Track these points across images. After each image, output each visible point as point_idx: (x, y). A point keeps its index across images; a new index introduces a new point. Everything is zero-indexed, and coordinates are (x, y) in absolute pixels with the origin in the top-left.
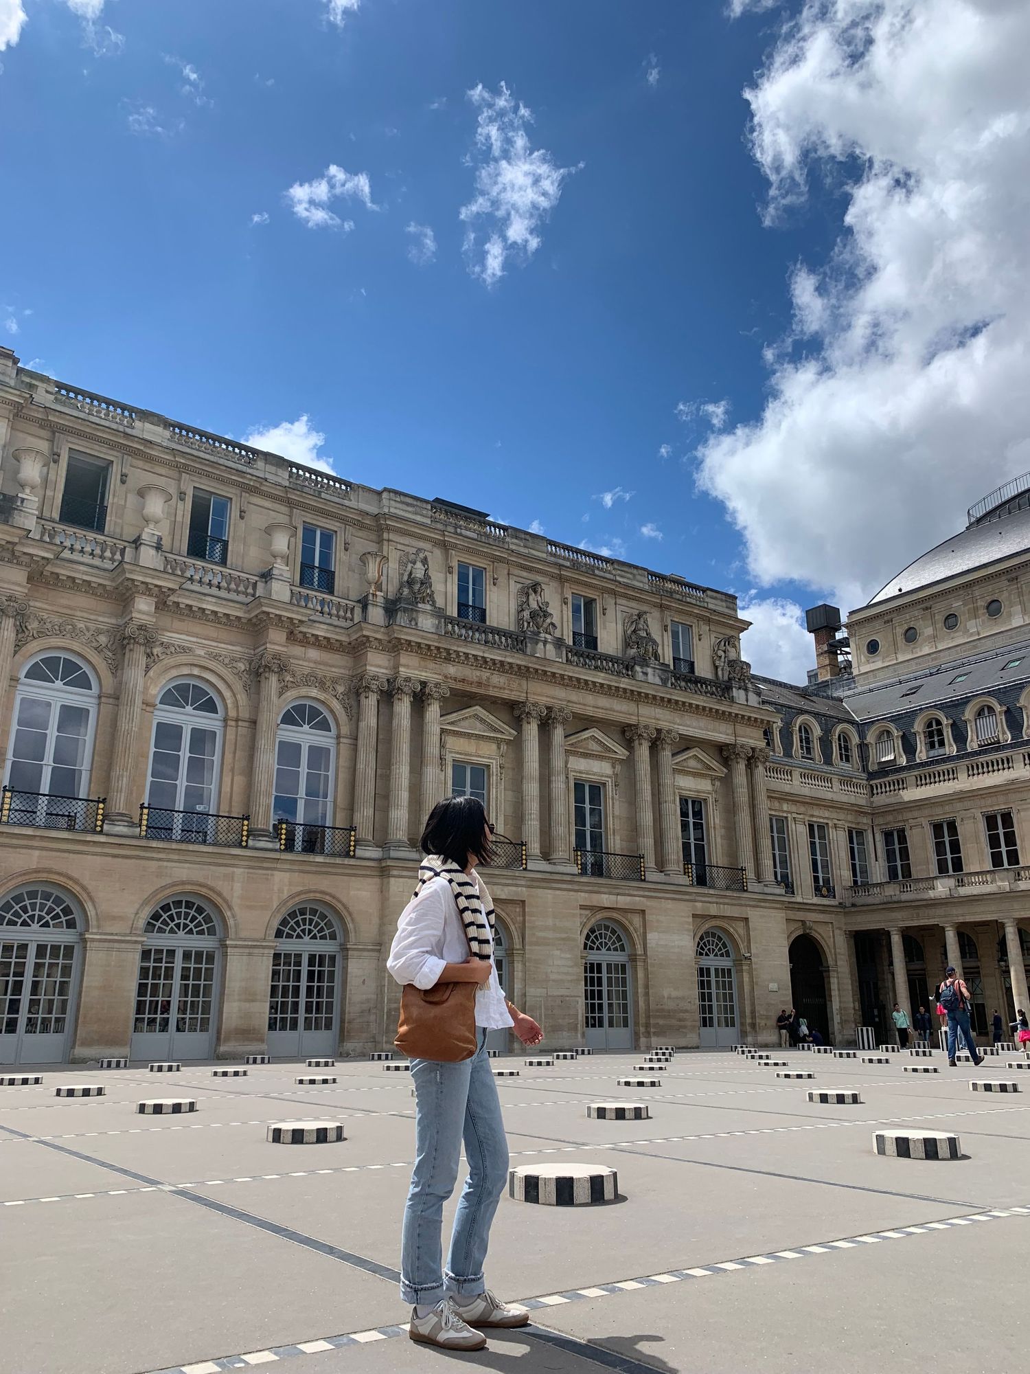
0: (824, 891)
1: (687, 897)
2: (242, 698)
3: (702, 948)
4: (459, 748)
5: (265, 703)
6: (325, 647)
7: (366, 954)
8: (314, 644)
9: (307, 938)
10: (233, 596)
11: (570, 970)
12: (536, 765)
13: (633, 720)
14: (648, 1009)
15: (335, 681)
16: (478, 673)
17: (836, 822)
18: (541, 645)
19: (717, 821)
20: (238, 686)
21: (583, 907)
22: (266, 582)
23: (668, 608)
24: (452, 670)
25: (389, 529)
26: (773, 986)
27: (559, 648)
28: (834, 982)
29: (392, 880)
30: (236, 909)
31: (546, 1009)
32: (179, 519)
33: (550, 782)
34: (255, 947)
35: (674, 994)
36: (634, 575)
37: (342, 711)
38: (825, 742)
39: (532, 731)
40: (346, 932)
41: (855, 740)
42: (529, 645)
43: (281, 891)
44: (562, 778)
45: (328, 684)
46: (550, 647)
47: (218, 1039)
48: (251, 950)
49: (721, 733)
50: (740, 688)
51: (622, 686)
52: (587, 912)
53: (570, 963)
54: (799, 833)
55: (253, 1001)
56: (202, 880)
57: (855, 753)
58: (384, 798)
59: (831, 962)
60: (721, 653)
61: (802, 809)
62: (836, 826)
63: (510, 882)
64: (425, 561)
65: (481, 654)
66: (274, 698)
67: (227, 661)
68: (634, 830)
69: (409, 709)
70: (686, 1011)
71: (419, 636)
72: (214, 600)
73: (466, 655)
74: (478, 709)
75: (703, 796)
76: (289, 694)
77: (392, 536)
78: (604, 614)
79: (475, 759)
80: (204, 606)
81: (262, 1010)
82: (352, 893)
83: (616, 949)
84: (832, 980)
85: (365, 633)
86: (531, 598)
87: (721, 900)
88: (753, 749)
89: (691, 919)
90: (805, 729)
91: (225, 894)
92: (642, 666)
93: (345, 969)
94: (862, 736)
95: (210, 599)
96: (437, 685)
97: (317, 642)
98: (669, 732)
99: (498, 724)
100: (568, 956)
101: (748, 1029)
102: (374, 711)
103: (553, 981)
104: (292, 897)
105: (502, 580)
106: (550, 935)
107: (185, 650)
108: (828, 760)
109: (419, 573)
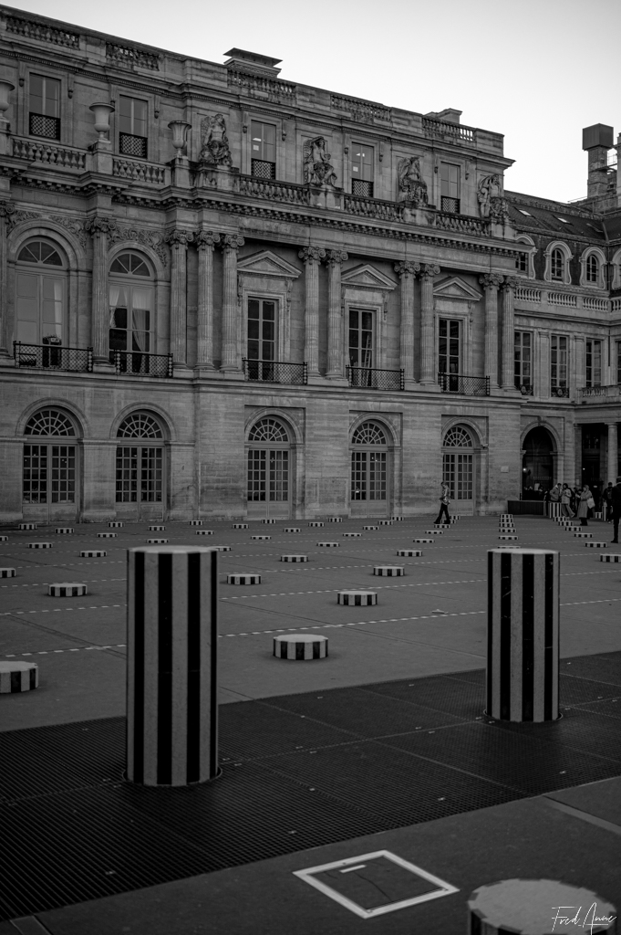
0: (560, 392)
1: (438, 402)
2: (80, 253)
3: (449, 440)
4: (253, 287)
5: (98, 258)
6: (142, 206)
7: (184, 448)
8: (133, 204)
9: (140, 437)
10: (67, 169)
11: (340, 459)
12: (317, 300)
13: (401, 257)
14: (401, 487)
15: (151, 234)
16: (268, 223)
17: (576, 334)
18: (322, 195)
19: (470, 338)
20: (76, 243)
21: (351, 411)
22: (93, 154)
23: (439, 150)
24: (247, 222)
25: (191, 96)
26: (505, 468)
27: (338, 197)
28: (560, 464)
29: (202, 395)
30: (88, 417)
31: (321, 486)
32: (20, 103)
33: (328, 312)
34: (104, 444)
35: (422, 475)
36: (409, 121)
37: (158, 259)
38: (575, 266)
39: (313, 270)
40: (169, 432)
41: (602, 261)
42: (312, 195)
43: (119, 403)
44: (338, 309)
45: (146, 237)
46: (330, 196)
47: (82, 507)
48: (101, 446)
49: (478, 263)
50: (498, 223)
51: (392, 228)
52: (356, 415)
53: (340, 454)
54: (542, 344)
55: (105, 481)
56: (62, 397)
57: (601, 273)
58: (193, 330)
59: (560, 448)
60: (484, 190)
61: (547, 324)
62: (576, 338)
63: (294, 394)
64: (223, 124)
65: (270, 208)
66: (104, 253)
67: (66, 223)
68: (399, 349)
69: (211, 258)
70: (431, 488)
71: (218, 196)
72: (54, 174)
73: (258, 209)
74: (269, 253)
75: (459, 317)
76: (115, 247)
77: (195, 103)
78: (380, 161)
79: (266, 295)
80: (46, 179)
81: (110, 489)
82: (172, 404)
83: (378, 442)
84: (559, 462)
85: (174, 195)
86: (315, 151)
87: (467, 404)
88: (505, 277)
89: (440, 419)
90: (558, 254)
91: (79, 406)
92: (411, 209)
93: (169, 459)
94: (609, 258)
95: (50, 173)
96: (234, 237)
97: (136, 203)
98: (432, 266)
99: (285, 265)
100: (339, 448)
101: (482, 500)
102: (183, 259)
103: (327, 467)
104: (128, 408)
105: (290, 134)
106: (325, 433)
107: (35, 216)
108: (576, 281)
109: (218, 138)
